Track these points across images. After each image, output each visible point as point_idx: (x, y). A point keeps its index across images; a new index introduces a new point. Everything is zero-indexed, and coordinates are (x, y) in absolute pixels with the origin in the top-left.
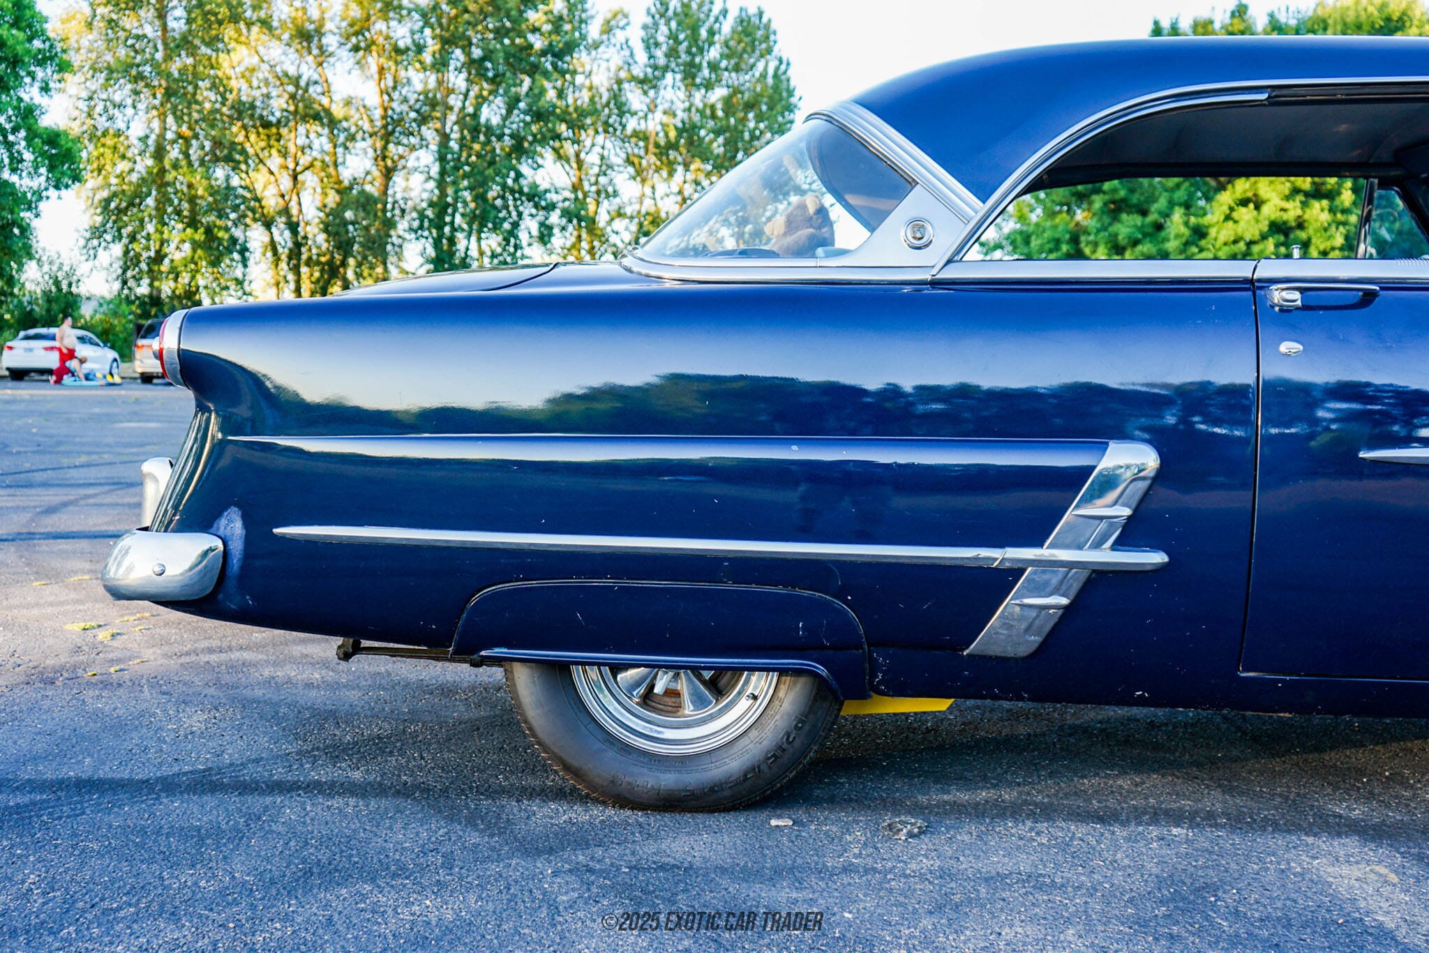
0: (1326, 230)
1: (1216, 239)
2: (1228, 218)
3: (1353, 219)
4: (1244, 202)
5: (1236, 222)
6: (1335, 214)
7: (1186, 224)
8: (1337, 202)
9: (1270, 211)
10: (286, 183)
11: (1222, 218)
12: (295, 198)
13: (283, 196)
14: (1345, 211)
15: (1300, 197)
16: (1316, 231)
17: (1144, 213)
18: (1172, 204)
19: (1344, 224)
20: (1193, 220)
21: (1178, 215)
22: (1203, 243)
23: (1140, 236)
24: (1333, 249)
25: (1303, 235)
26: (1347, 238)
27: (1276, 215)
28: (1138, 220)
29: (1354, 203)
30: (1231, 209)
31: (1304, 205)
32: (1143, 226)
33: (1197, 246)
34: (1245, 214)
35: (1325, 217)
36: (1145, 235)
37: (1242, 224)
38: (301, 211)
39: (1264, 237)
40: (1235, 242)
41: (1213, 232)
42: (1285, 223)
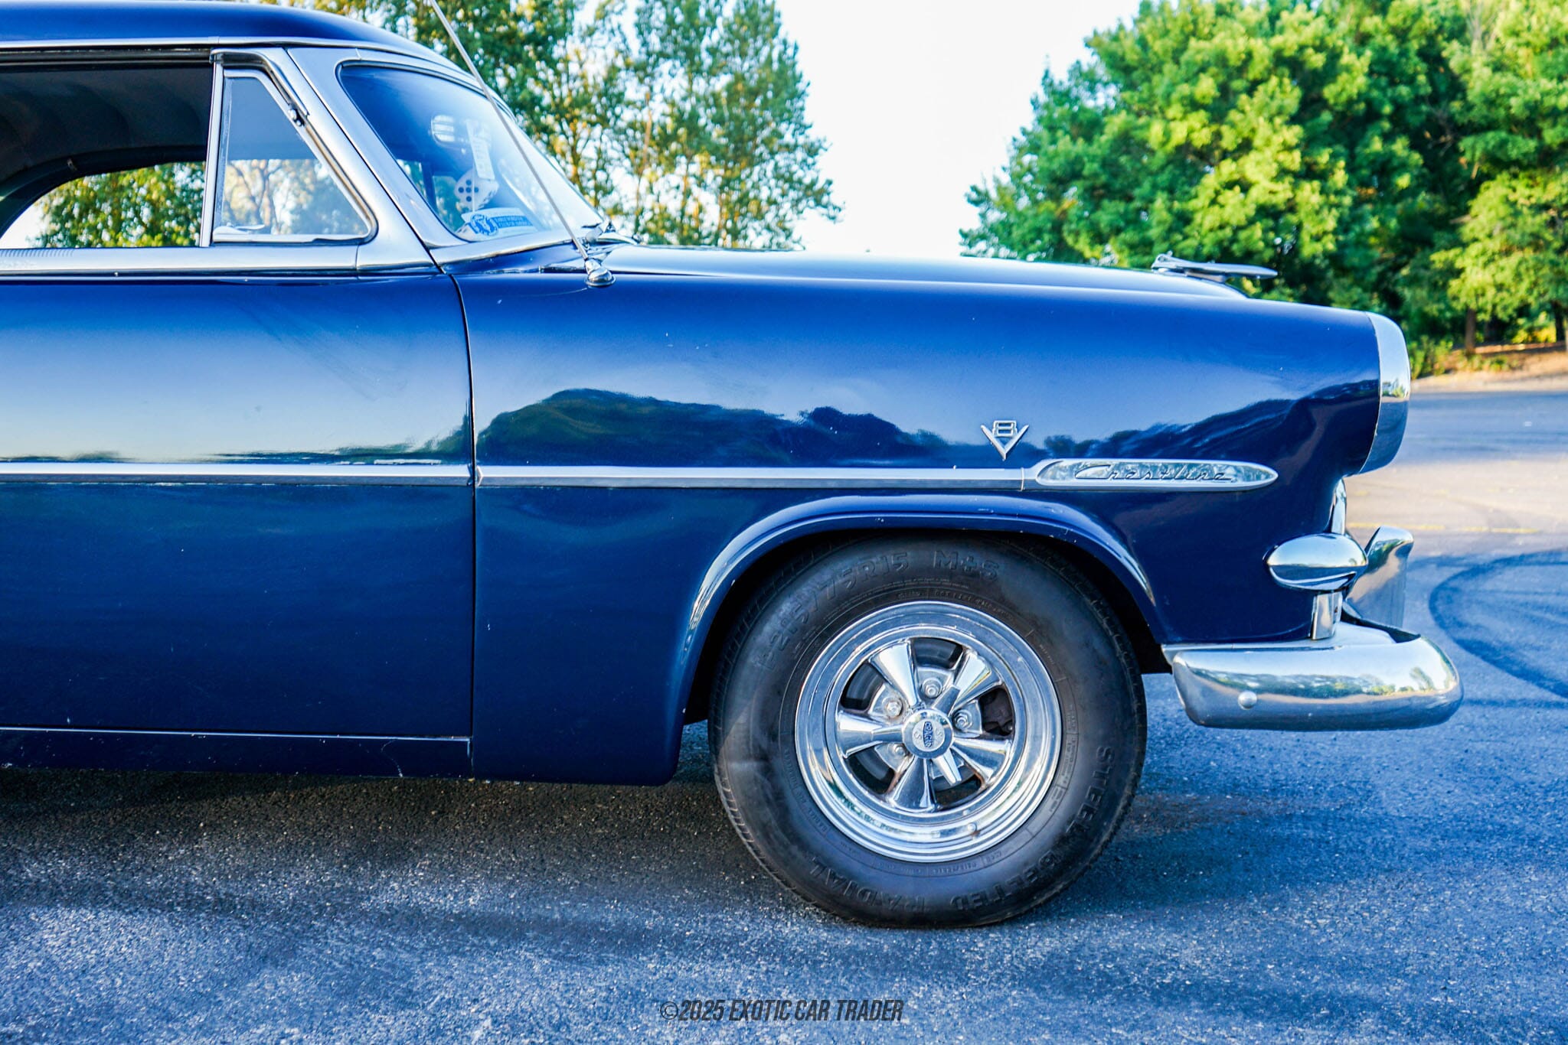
0: (1317, 213)
1: (1201, 225)
2: (1214, 202)
3: (1347, 201)
4: (1230, 185)
5: (1222, 206)
6: (1328, 195)
7: (1170, 210)
8: (1330, 183)
9: (1258, 195)
11: (1207, 202)
14: (1339, 193)
15: (1289, 179)
16: (1307, 214)
17: (1129, 199)
18: (1155, 187)
19: (1338, 206)
20: (1177, 205)
21: (1160, 201)
22: (1187, 229)
23: (1122, 224)
24: (1325, 233)
25: (1293, 219)
26: (1340, 221)
27: (1265, 198)
28: (1121, 206)
29: (1349, 184)
30: (1217, 193)
31: (1295, 187)
32: (1126, 212)
33: (1181, 233)
34: (1232, 197)
35: (1316, 199)
36: (1128, 222)
37: (1228, 210)
39: (1251, 222)
40: (1221, 227)
41: (1198, 218)
42: (1274, 206)
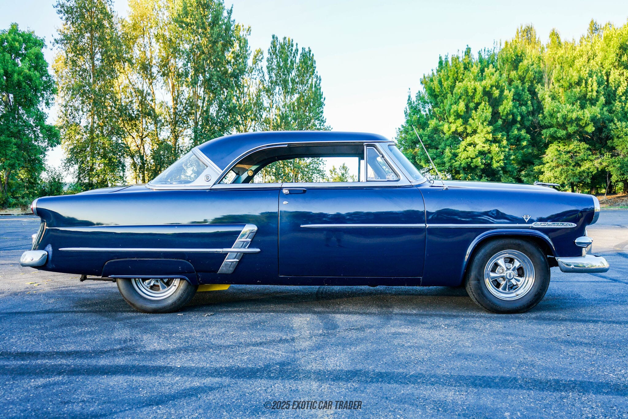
0: (498, 154)
1: (461, 157)
2: (465, 150)
3: (507, 150)
4: (470, 145)
5: (468, 151)
6: (501, 148)
7: (451, 152)
8: (502, 143)
9: (479, 148)
10: (139, 142)
11: (463, 150)
12: (142, 147)
13: (137, 146)
14: (504, 147)
15: (488, 143)
16: (495, 154)
17: (437, 149)
18: (446, 145)
19: (504, 151)
20: (453, 151)
21: (447, 150)
22: (456, 158)
23: (435, 157)
24: (500, 160)
25: (490, 155)
26: (505, 156)
27: (481, 149)
28: (435, 151)
29: (507, 144)
30: (466, 147)
31: (490, 145)
32: (436, 153)
33: (454, 160)
34: (470, 149)
35: (497, 149)
36: (437, 156)
37: (469, 152)
38: (144, 152)
39: (477, 157)
40: (467, 158)
41: (460, 155)
42: (484, 151)
